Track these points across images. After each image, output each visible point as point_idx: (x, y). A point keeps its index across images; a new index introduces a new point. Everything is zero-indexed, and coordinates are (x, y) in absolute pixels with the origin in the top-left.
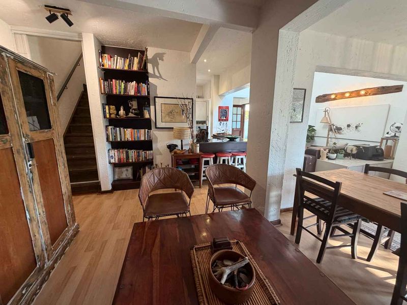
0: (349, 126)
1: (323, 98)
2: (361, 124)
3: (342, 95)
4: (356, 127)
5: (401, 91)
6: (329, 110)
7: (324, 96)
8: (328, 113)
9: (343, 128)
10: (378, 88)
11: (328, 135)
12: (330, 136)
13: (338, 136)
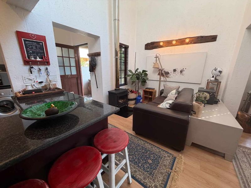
0: (175, 70)
1: (151, 46)
2: (184, 69)
3: (169, 43)
4: (181, 72)
5: (215, 40)
6: (159, 56)
7: (153, 43)
8: (159, 59)
9: (170, 72)
10: (198, 37)
11: (160, 79)
12: (161, 80)
13: (168, 79)
